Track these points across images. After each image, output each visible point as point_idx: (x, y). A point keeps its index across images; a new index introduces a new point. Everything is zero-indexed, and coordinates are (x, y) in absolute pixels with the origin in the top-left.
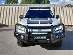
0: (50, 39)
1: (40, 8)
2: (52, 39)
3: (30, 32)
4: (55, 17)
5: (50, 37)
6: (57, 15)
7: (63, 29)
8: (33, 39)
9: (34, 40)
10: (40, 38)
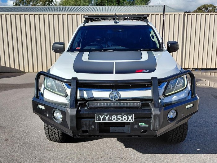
0: (150, 124)
1: (119, 19)
2: (155, 123)
3: (83, 99)
4: (165, 47)
5: (146, 118)
6: (171, 40)
7: (189, 88)
8: (94, 123)
9: (97, 126)
10: (114, 118)
